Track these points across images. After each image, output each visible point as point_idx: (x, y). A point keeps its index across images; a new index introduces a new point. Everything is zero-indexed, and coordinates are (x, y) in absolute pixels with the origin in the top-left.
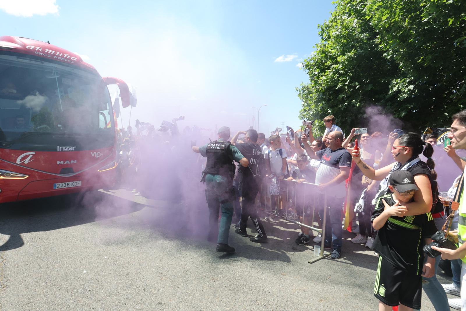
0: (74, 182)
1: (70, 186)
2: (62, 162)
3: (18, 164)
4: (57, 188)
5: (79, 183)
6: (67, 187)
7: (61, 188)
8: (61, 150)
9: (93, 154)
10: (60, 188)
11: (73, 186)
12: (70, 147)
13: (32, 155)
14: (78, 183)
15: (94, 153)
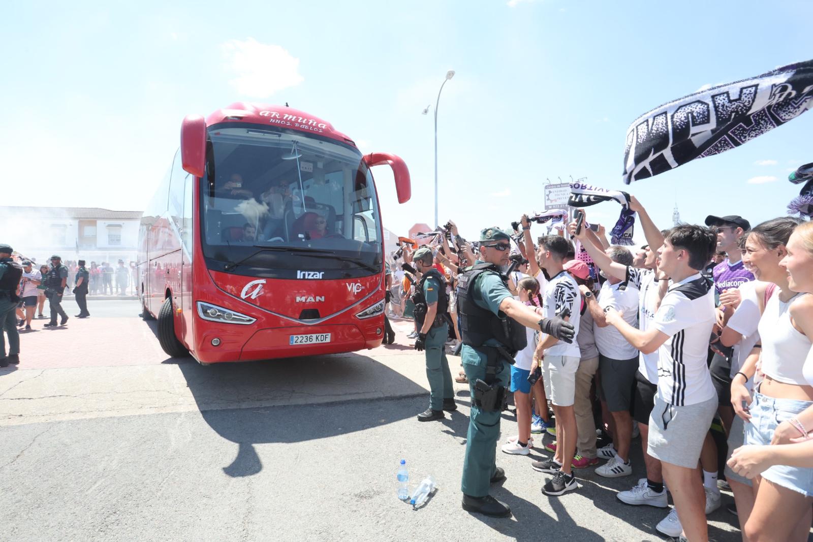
0: (320, 335)
1: (314, 341)
2: (303, 299)
3: (243, 299)
4: (294, 344)
5: (327, 336)
6: (308, 342)
7: (301, 343)
8: (302, 277)
9: (350, 286)
10: (299, 343)
11: (318, 342)
12: (315, 273)
13: (262, 284)
14: (326, 338)
15: (352, 284)
